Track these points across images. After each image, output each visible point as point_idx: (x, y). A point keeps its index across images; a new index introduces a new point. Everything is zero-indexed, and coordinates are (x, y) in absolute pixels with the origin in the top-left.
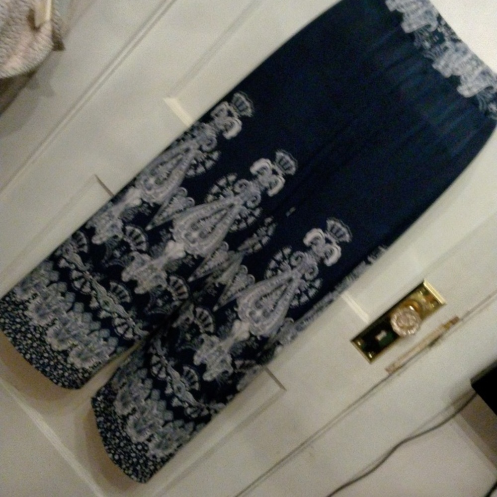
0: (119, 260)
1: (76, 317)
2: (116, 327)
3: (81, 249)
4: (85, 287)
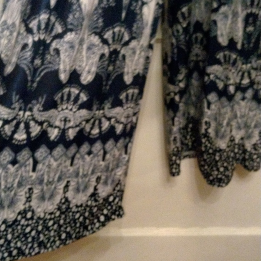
1: (47, 164)
2: (90, 133)
4: (31, 130)
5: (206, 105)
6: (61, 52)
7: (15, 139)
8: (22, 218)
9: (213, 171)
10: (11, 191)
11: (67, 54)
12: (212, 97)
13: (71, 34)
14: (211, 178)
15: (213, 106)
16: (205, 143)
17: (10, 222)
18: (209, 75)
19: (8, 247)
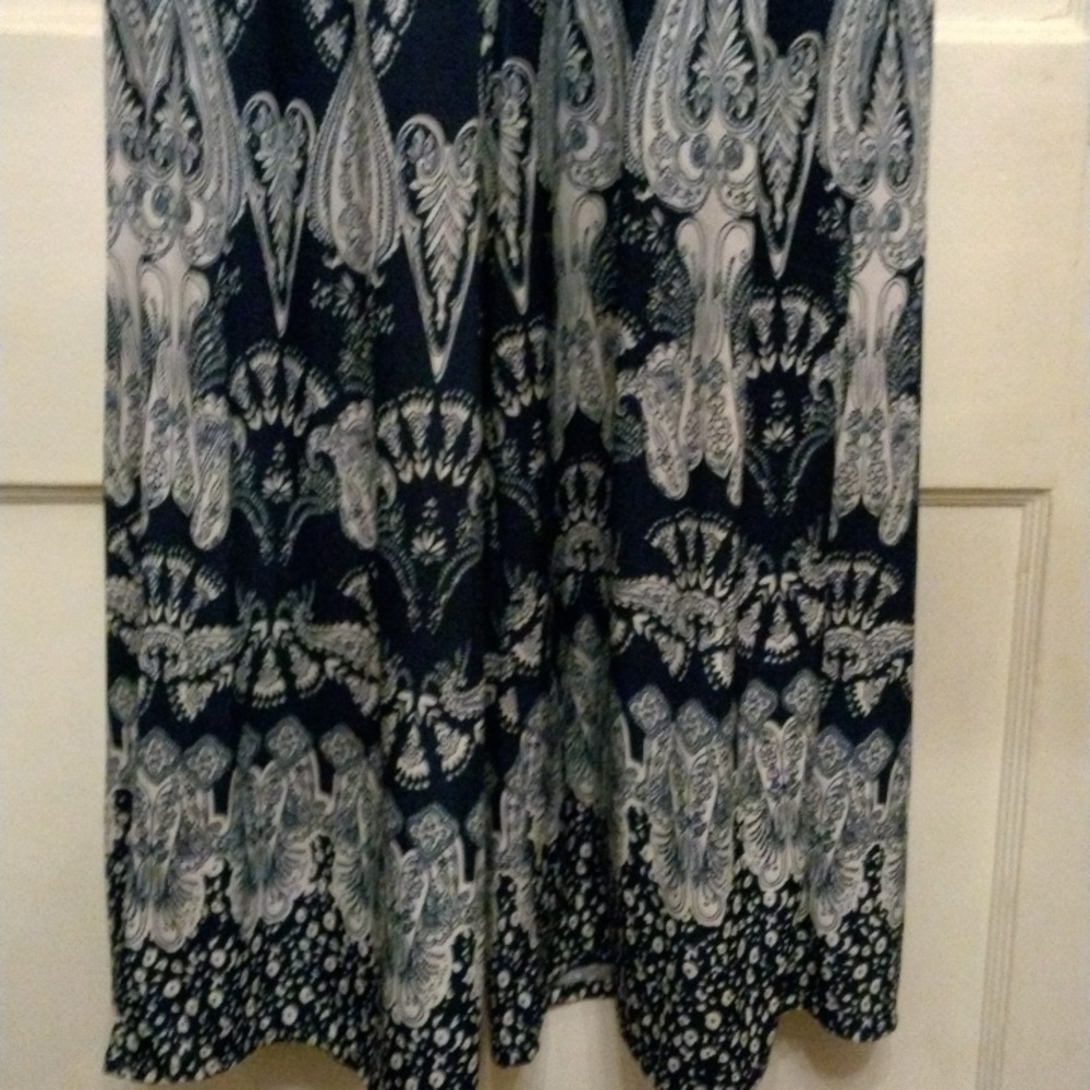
0: (299, 503)
3: (196, 603)
5: (625, 739)
6: (337, 462)
7: (255, 698)
8: (309, 918)
9: (681, 1030)
10: (269, 837)
11: (356, 464)
12: (648, 705)
13: (359, 409)
14: (673, 1064)
15: (651, 747)
16: (635, 908)
17: (273, 925)
18: (627, 614)
19: (270, 998)
